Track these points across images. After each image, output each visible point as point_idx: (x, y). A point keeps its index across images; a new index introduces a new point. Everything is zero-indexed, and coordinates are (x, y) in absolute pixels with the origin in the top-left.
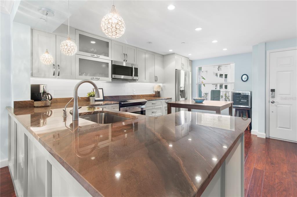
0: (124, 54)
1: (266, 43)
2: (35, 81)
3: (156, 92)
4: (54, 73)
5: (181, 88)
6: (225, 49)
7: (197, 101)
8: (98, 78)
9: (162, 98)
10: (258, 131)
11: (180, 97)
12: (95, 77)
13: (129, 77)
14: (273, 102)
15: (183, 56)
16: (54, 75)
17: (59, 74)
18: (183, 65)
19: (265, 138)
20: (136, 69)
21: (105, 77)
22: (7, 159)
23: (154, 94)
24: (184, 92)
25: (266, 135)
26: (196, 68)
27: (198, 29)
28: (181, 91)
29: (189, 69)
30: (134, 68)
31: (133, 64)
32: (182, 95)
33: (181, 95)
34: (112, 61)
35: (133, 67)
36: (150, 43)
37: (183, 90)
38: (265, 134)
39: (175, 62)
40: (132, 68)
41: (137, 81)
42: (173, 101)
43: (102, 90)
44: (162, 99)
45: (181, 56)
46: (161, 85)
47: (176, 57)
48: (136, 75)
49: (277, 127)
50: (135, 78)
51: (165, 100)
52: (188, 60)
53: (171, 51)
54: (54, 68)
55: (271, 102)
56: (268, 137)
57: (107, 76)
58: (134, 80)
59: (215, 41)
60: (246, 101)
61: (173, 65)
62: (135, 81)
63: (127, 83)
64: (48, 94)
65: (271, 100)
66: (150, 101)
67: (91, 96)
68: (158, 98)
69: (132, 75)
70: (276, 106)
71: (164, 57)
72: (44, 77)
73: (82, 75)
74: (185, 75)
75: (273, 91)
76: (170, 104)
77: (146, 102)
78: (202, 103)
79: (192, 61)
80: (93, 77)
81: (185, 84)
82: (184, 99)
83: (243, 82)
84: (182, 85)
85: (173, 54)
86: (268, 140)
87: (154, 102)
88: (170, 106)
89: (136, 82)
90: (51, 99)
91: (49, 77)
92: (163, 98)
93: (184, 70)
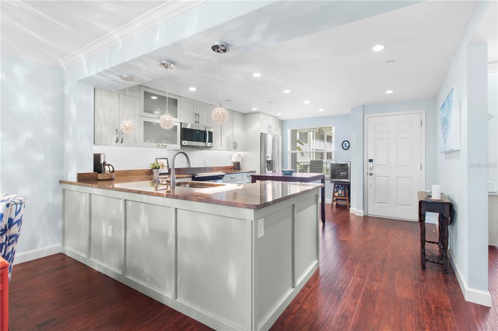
0: (196, 114)
1: (363, 106)
2: (97, 150)
3: (234, 163)
4: (117, 140)
5: (268, 157)
6: (321, 110)
7: (285, 173)
8: (165, 145)
9: (243, 171)
10: (355, 209)
11: (267, 170)
12: (161, 145)
13: (201, 144)
14: (371, 174)
15: (270, 115)
16: (117, 142)
17: (122, 141)
18: (270, 127)
19: (363, 216)
20: (211, 133)
21: (172, 144)
22: (60, 244)
23: (232, 165)
24: (272, 163)
25: (364, 213)
26: (288, 131)
27: (286, 91)
28: (267, 161)
29: (279, 133)
30: (209, 132)
31: (207, 127)
32: (269, 166)
33: (267, 166)
34: (181, 123)
35: (207, 130)
36: (228, 100)
37: (270, 161)
38: (363, 211)
39: (259, 124)
40: (205, 132)
41: (211, 148)
42: (258, 173)
43: (166, 160)
44: (243, 173)
45: (268, 115)
46: (242, 153)
47: (261, 116)
48: (211, 141)
49: (375, 203)
50: (209, 144)
51: (247, 173)
52: (278, 121)
53: (254, 109)
54: (117, 133)
55: (370, 175)
56: (366, 215)
57: (175, 143)
58: (207, 148)
59: (307, 102)
60: (345, 174)
61: (258, 127)
62: (209, 148)
63: (197, 150)
64: (109, 165)
65: (369, 172)
66: (228, 174)
67: (155, 168)
68: (237, 172)
69: (205, 142)
70: (374, 178)
71: (246, 117)
72: (106, 145)
73: (146, 142)
74: (273, 141)
75: (371, 161)
76: (255, 176)
77: (223, 176)
78: (291, 174)
79: (282, 121)
80: (159, 144)
81: (273, 152)
82: (272, 172)
83: (343, 150)
84: (269, 154)
85: (258, 113)
86: (366, 218)
87: (233, 176)
88: (255, 178)
89: (210, 150)
90: (113, 171)
91: (110, 145)
92: (245, 171)
93: (272, 134)
